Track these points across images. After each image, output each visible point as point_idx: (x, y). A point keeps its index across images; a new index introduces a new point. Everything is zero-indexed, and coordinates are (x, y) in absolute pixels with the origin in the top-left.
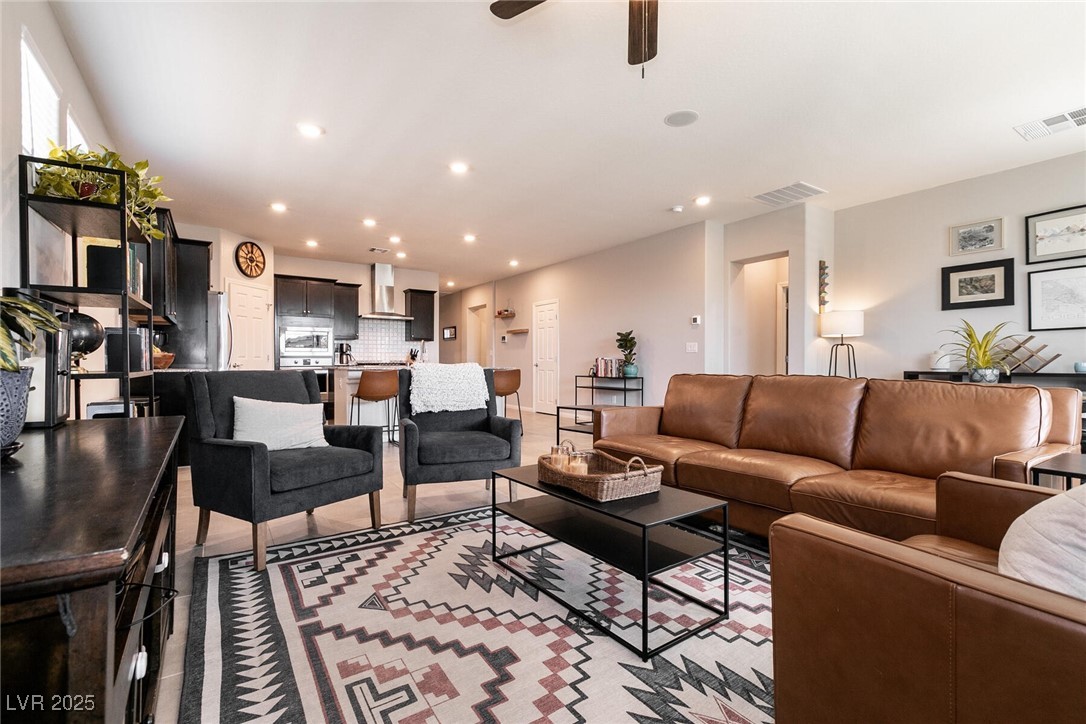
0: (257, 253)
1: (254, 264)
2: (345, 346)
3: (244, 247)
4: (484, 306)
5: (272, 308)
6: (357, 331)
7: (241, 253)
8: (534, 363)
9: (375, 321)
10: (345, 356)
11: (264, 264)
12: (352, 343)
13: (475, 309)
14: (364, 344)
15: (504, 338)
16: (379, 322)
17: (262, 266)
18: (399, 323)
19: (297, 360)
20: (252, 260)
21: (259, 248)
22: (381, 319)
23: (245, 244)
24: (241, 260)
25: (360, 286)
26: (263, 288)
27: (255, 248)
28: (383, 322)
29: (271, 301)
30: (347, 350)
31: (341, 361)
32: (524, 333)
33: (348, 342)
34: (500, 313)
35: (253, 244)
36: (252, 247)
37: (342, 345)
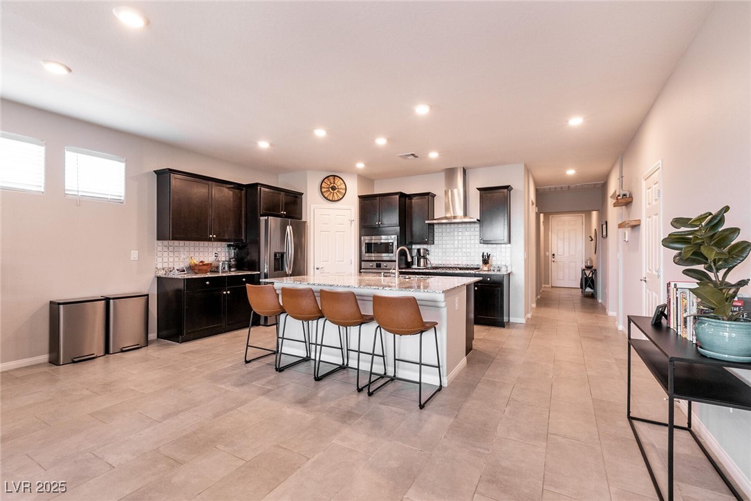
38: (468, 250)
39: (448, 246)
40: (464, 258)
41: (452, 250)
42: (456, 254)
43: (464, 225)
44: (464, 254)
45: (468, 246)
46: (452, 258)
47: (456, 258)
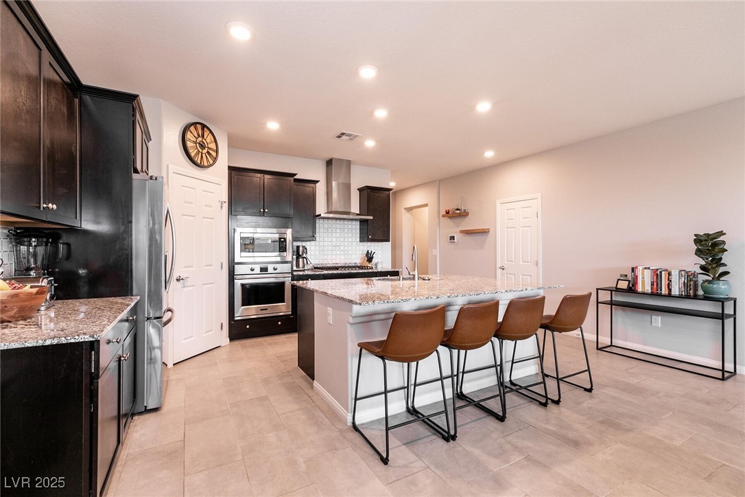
0: (209, 138)
1: (205, 151)
2: (301, 249)
3: (192, 128)
4: (426, 205)
5: (226, 206)
6: (314, 232)
7: (189, 136)
8: (499, 265)
9: (330, 221)
10: (301, 260)
11: (217, 151)
12: (308, 245)
13: (409, 209)
14: (319, 246)
15: (452, 238)
16: (334, 221)
17: (214, 154)
18: (354, 223)
19: (254, 266)
20: (203, 147)
21: (211, 132)
22: (336, 219)
23: (195, 124)
24: (189, 144)
25: (318, 182)
26: (216, 181)
27: (207, 132)
28: (338, 222)
29: (225, 198)
30: (303, 252)
31: (298, 265)
32: (484, 232)
33: (304, 244)
34: (448, 212)
35: (204, 126)
36: (203, 129)
37: (298, 247)
38: (346, 248)
39: (326, 244)
40: (342, 257)
41: (330, 248)
42: (334, 252)
43: (342, 222)
44: (342, 253)
45: (346, 244)
46: (330, 257)
47: (334, 257)
